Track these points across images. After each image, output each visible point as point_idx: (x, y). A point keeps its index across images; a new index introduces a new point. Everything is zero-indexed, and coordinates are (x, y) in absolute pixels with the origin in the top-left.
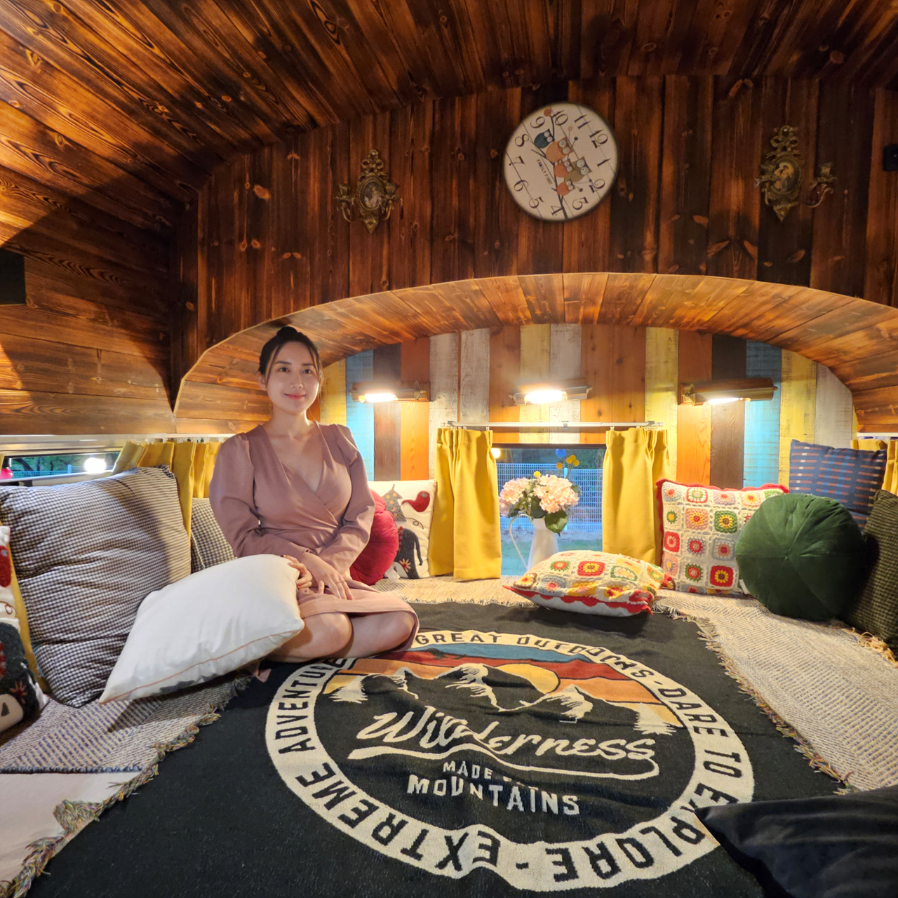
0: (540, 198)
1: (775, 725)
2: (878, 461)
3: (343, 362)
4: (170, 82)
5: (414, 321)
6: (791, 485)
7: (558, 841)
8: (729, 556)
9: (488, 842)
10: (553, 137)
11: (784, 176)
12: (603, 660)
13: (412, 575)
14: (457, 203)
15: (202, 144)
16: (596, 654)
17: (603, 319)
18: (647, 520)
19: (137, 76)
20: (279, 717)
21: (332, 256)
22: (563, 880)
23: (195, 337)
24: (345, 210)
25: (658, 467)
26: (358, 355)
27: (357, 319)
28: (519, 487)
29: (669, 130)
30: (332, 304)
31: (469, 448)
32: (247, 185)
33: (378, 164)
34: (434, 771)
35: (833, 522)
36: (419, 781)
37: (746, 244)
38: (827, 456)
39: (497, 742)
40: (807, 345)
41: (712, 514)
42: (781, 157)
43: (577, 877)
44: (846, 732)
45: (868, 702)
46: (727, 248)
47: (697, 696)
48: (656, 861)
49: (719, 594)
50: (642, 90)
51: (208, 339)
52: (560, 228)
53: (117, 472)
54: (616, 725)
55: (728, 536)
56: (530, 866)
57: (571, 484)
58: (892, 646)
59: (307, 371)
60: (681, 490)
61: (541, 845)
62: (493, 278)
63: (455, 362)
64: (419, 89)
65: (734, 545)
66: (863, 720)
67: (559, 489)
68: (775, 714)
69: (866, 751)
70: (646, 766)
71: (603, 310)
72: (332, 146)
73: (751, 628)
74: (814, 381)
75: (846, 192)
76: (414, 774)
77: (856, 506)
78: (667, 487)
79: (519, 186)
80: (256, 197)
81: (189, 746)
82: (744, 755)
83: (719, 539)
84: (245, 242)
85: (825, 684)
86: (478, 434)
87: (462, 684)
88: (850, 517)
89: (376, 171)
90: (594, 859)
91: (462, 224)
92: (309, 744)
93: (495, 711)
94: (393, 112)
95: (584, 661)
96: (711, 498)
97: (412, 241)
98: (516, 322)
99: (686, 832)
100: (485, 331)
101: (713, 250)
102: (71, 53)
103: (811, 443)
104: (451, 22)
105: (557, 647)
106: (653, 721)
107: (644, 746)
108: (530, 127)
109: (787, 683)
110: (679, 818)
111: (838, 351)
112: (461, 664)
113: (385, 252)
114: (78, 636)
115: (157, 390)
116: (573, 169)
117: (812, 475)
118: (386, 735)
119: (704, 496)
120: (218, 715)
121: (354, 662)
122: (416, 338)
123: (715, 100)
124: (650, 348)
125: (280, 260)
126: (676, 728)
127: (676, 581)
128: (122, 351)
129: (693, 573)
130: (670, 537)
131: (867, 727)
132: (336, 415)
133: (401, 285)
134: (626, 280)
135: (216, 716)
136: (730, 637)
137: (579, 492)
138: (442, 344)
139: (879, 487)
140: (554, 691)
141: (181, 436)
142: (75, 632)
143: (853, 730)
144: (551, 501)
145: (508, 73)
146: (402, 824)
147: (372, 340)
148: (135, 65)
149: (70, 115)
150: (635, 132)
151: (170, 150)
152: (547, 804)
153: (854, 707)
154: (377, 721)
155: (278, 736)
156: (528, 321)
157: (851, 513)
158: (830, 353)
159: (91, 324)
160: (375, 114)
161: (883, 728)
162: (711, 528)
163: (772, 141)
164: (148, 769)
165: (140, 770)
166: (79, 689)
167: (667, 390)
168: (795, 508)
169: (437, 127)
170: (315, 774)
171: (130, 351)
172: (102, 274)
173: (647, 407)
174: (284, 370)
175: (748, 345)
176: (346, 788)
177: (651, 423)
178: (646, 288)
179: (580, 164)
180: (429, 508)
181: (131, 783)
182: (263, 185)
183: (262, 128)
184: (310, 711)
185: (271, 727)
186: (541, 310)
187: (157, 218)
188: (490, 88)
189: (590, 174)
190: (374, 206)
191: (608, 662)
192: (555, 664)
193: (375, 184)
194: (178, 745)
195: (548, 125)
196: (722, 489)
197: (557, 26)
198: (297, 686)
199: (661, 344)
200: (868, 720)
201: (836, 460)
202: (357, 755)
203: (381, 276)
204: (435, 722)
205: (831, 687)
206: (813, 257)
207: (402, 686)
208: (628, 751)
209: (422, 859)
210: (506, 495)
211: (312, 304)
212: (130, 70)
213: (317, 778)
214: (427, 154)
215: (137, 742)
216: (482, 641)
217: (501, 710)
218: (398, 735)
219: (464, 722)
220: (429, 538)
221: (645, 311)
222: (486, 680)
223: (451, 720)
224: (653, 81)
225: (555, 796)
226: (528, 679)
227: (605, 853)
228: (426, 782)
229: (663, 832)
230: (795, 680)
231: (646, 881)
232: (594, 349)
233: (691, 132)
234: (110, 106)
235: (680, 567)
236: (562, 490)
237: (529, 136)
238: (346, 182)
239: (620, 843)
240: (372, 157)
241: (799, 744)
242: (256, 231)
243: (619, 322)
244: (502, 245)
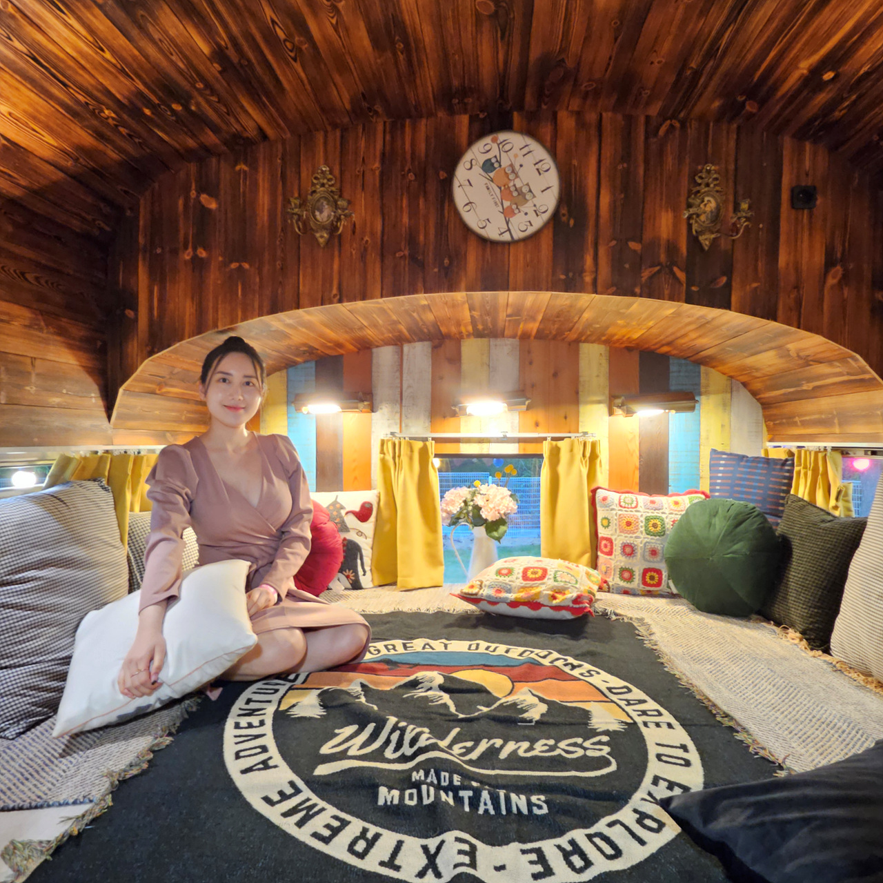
0: (488, 220)
1: (714, 715)
2: (787, 468)
3: (285, 371)
4: (120, 87)
5: (359, 334)
6: (711, 491)
7: (531, 841)
8: (659, 558)
9: (466, 847)
10: (500, 163)
11: (708, 209)
12: (552, 662)
13: (356, 585)
14: (407, 221)
15: (148, 151)
16: (544, 657)
17: (540, 335)
18: (583, 526)
19: (85, 79)
20: (236, 736)
21: (282, 269)
22: (540, 878)
23: (135, 345)
24: (297, 223)
25: (591, 475)
26: (299, 366)
27: (304, 330)
28: (460, 495)
29: (606, 163)
30: (281, 315)
31: (411, 458)
32: (193, 194)
33: (329, 180)
34: (403, 782)
35: (752, 524)
36: (389, 792)
37: (675, 269)
38: (743, 463)
39: (461, 748)
40: (722, 362)
41: (642, 519)
42: (705, 192)
43: (554, 874)
44: (777, 718)
45: (792, 689)
46: (659, 272)
47: (642, 692)
48: (624, 852)
49: (650, 594)
50: (581, 124)
51: (149, 349)
52: (507, 247)
53: (50, 485)
54: (571, 724)
55: (657, 540)
56: (507, 867)
57: (509, 493)
58: (807, 637)
59: (248, 383)
60: (614, 497)
61: (515, 846)
62: (442, 294)
63: (398, 374)
64: (370, 109)
65: (663, 548)
66: (790, 706)
67: (499, 497)
68: (714, 705)
69: (796, 734)
70: (603, 762)
71: (541, 327)
72: (283, 159)
73: (682, 626)
74: (729, 395)
75: (761, 226)
76: (384, 785)
77: (770, 509)
78: (600, 494)
79: (468, 208)
80: (203, 206)
81: (143, 773)
82: (691, 745)
83: (649, 543)
84: (190, 250)
85: (753, 675)
86: (420, 444)
87: (419, 693)
88: (765, 520)
89: (327, 186)
90: (566, 855)
91: (412, 240)
92: (271, 763)
93: (454, 718)
94: (344, 130)
95: (534, 664)
96: (641, 504)
97: (363, 256)
98: (458, 336)
99: (648, 822)
100: (427, 344)
101: (646, 274)
102: (15, 51)
103: (728, 451)
104: (407, 50)
105: (507, 651)
106: (605, 718)
107: (600, 743)
108: (479, 152)
109: (721, 676)
110: (640, 809)
111: (751, 368)
112: (416, 672)
113: (336, 267)
114: (12, 662)
115: (93, 400)
116: (519, 194)
117: (730, 481)
118: (349, 748)
119: (635, 503)
120: (171, 738)
121: (308, 676)
122: (359, 349)
123: (647, 138)
124: (583, 363)
125: (227, 270)
126: (626, 723)
127: (610, 584)
128: (57, 359)
129: (626, 575)
130: (604, 542)
131: (794, 713)
132: (276, 425)
133: (353, 298)
134: (567, 299)
135: (168, 740)
136: (665, 634)
137: (517, 501)
138: (384, 356)
139: (788, 492)
140: (509, 694)
141: (117, 448)
142: (7, 658)
143: (782, 716)
144: (491, 509)
145: (457, 101)
146: (377, 836)
147: (315, 351)
148: (83, 68)
149: (10, 114)
150: (575, 162)
151: (113, 155)
152: (517, 805)
153: (781, 695)
154: (338, 734)
155: (238, 756)
156: (469, 336)
157: (767, 516)
158: (743, 369)
159: (26, 330)
160: (326, 132)
161: (808, 712)
162: (642, 532)
163: (697, 178)
164: (101, 800)
165: (91, 801)
166: (12, 719)
167: (599, 402)
168: (717, 512)
169: (388, 148)
170: (281, 793)
171: (66, 359)
172: (37, 279)
173: (581, 419)
174: (224, 380)
175: (671, 361)
176: (315, 805)
177: (585, 433)
178: (584, 307)
179: (525, 190)
180: (372, 519)
181: (83, 816)
182: (210, 195)
183: (211, 138)
184: (268, 729)
185: (229, 748)
186: (483, 325)
187: (97, 222)
188: (441, 114)
189: (534, 199)
190: (325, 219)
191: (557, 663)
192: (507, 668)
193: (326, 198)
194: (131, 772)
195: (495, 151)
196: (651, 495)
197: (506, 62)
198: (251, 703)
199: (593, 359)
200: (794, 706)
201: (750, 467)
202: (322, 770)
203: (331, 290)
204: (397, 733)
205: (758, 678)
206: (734, 284)
207: (359, 698)
208: (585, 749)
209: (401, 870)
210: (447, 504)
211: (260, 315)
212: (77, 73)
213: (284, 796)
214: (377, 173)
215: (84, 772)
216: (433, 649)
217: (461, 716)
218: (361, 747)
219: (426, 730)
220: (372, 548)
221: (581, 328)
222: (442, 688)
223: (414, 729)
224: (591, 117)
225: (523, 797)
226: (483, 684)
227: (577, 850)
228: (396, 793)
229: (627, 824)
230: (727, 672)
231: (617, 872)
232: (531, 363)
233: (625, 165)
234: (53, 107)
235: (614, 570)
236: (502, 499)
237: (477, 160)
238: (296, 195)
239: (590, 837)
240: (323, 172)
241: (738, 732)
242: (201, 239)
243: (555, 338)
244: (451, 263)
